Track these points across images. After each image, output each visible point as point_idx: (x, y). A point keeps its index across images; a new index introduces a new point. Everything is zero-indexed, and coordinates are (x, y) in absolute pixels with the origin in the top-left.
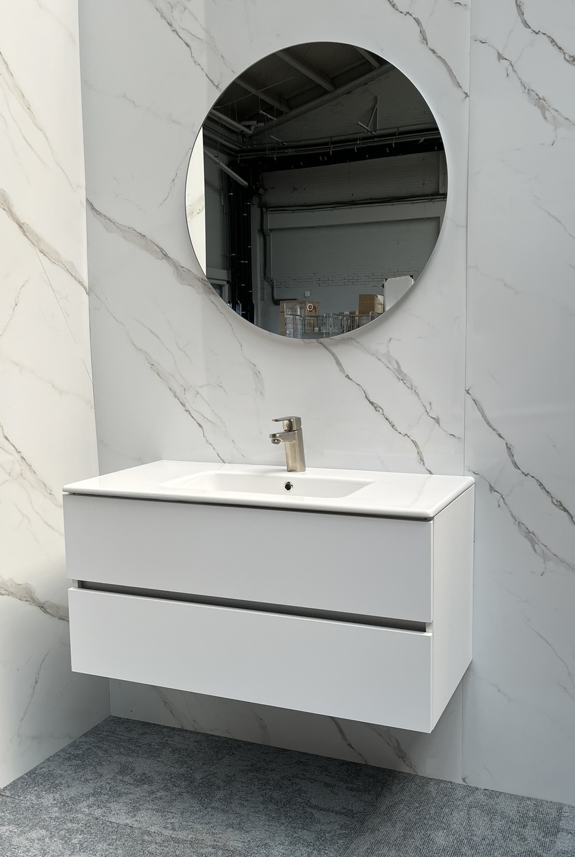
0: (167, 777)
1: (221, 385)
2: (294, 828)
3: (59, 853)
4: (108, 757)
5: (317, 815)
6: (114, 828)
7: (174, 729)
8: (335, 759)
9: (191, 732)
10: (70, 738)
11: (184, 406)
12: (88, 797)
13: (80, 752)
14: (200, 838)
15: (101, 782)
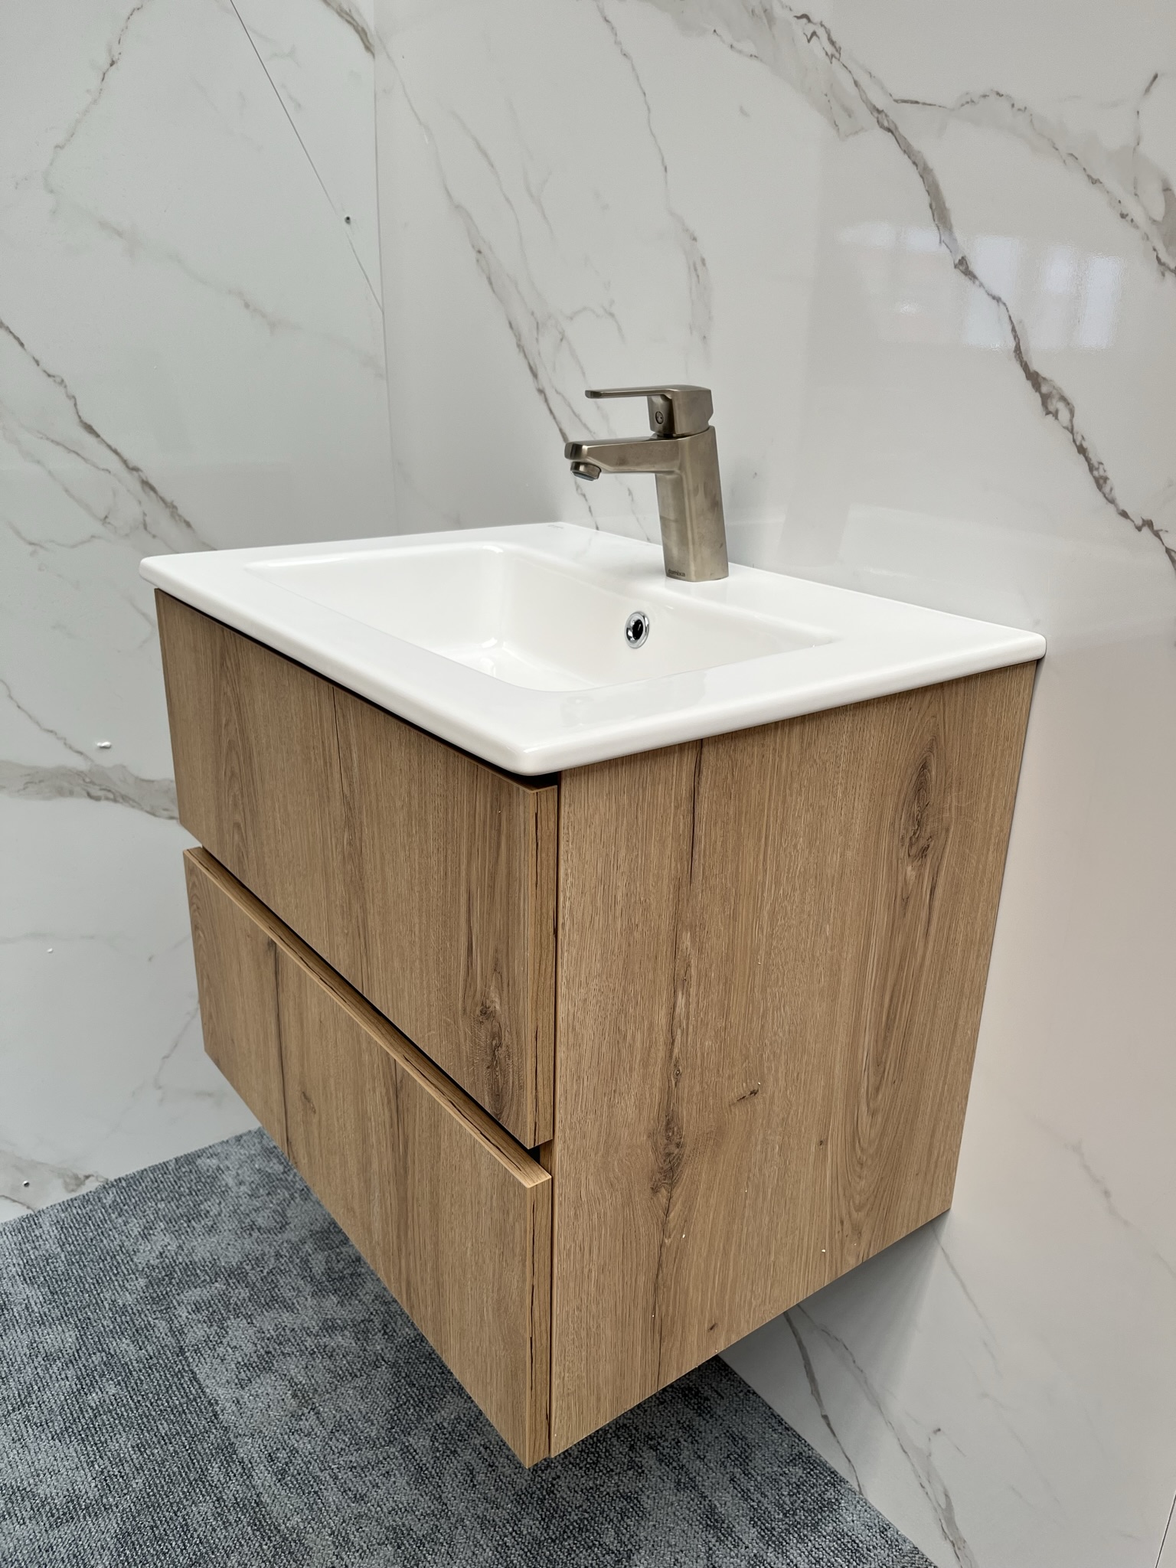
11: (535, 376)
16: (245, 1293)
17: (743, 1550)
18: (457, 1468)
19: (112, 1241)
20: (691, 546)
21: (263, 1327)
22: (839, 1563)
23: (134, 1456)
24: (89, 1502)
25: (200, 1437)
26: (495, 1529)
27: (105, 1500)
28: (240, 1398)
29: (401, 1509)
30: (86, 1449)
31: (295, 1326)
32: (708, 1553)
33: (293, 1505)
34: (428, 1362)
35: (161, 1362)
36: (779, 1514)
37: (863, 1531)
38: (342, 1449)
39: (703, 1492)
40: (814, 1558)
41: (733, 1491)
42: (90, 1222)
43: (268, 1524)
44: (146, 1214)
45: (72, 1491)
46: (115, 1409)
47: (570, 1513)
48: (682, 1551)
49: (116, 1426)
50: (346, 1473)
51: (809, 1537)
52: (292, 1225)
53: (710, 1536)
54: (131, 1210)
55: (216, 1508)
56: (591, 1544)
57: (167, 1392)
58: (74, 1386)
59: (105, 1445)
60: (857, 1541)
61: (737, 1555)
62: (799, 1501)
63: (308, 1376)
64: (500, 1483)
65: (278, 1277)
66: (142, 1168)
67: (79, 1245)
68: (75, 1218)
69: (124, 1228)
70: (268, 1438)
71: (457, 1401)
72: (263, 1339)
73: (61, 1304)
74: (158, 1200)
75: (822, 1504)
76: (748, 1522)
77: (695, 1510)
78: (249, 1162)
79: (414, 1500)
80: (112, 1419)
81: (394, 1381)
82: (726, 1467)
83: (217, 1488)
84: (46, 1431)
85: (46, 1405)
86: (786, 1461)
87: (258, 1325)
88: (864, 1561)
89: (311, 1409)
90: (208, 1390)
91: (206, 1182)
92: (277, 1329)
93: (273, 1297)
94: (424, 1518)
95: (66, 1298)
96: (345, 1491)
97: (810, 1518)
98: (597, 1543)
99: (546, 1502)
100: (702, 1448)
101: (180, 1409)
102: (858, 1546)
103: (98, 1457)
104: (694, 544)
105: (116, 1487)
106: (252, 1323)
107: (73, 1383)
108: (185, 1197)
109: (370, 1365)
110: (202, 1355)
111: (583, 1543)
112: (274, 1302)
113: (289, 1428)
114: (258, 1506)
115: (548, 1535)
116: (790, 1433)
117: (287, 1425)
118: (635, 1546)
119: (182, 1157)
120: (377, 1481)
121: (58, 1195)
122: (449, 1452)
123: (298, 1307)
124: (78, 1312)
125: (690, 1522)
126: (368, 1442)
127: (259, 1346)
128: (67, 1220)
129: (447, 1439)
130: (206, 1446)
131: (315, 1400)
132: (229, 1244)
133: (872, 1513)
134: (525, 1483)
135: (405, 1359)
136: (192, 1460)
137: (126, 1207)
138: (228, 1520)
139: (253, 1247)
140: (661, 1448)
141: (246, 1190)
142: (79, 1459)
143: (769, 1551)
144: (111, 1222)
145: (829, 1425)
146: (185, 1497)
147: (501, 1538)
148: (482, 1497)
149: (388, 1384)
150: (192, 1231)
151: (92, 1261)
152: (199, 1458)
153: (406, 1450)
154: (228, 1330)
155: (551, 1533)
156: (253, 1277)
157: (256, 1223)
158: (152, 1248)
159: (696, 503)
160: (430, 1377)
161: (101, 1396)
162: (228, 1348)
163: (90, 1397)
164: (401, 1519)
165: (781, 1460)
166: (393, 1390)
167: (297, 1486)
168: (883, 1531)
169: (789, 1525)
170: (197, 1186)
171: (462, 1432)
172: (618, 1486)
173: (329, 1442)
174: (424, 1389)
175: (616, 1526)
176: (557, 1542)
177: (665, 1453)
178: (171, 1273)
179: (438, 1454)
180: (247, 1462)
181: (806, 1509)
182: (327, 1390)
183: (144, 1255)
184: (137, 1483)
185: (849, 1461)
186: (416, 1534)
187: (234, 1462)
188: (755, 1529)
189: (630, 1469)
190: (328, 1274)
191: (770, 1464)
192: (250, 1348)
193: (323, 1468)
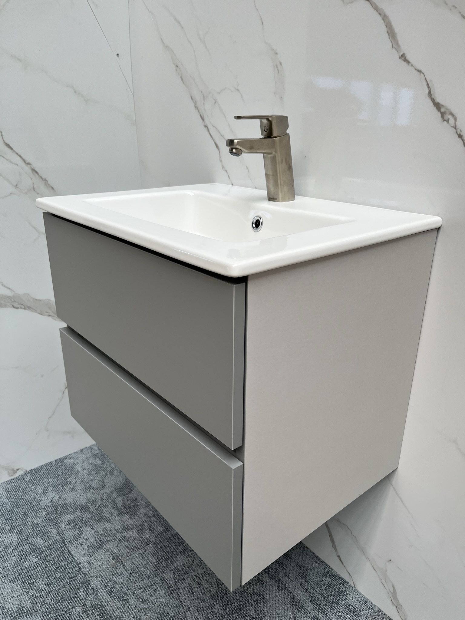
1: (238, 88)
11: (203, 120)
16: (89, 516)
17: (308, 614)
18: (185, 586)
19: (30, 496)
20: (279, 186)
21: (98, 530)
22: (349, 617)
23: (46, 588)
24: (28, 609)
25: (74, 578)
26: (203, 611)
27: (34, 608)
28: (90, 561)
29: (163, 605)
30: (25, 586)
31: (111, 529)
32: (294, 616)
33: (116, 606)
34: (169, 541)
35: (55, 547)
36: (322, 598)
37: (357, 603)
38: (135, 580)
39: (290, 591)
40: (338, 616)
41: (302, 589)
42: (20, 489)
43: (106, 615)
44: (44, 484)
45: (20, 605)
46: (37, 568)
47: (234, 603)
48: (283, 616)
49: (37, 575)
50: (138, 591)
51: (335, 607)
52: (107, 486)
53: (294, 609)
54: (38, 483)
55: (83, 609)
56: (244, 615)
57: (58, 560)
58: (18, 559)
59: (33, 584)
60: (355, 608)
61: (306, 616)
62: (330, 592)
63: (119, 550)
64: (204, 591)
65: (103, 508)
66: (41, 465)
67: (16, 498)
68: (14, 487)
69: (35, 490)
70: (103, 577)
71: (183, 557)
72: (98, 535)
73: (10, 524)
74: (49, 478)
75: (339, 593)
76: (309, 602)
77: (287, 598)
78: (87, 460)
79: (168, 601)
80: (36, 573)
81: (155, 550)
82: (298, 579)
83: (83, 600)
84: (7, 579)
85: (6, 568)
86: (322, 575)
87: (96, 529)
88: (359, 616)
89: (121, 564)
90: (76, 558)
91: (69, 469)
92: (104, 530)
93: (101, 517)
94: (173, 608)
95: (12, 522)
96: (138, 598)
97: (335, 599)
98: (247, 615)
99: (224, 598)
100: (287, 572)
101: (65, 567)
102: (356, 610)
103: (30, 589)
104: (281, 185)
105: (39, 602)
106: (93, 528)
107: (17, 558)
108: (60, 476)
109: (145, 544)
110: (72, 543)
111: (241, 615)
112: (102, 519)
113: (112, 573)
114: (101, 607)
115: (226, 612)
116: (323, 563)
117: (111, 571)
118: (263, 615)
119: (58, 459)
120: (151, 594)
121: (6, 477)
122: (181, 579)
123: (112, 520)
124: (18, 527)
125: (285, 603)
126: (146, 577)
127: (97, 538)
128: (10, 488)
129: (180, 573)
130: (77, 582)
131: (122, 560)
132: (81, 495)
133: (360, 595)
134: (214, 591)
135: (159, 540)
136: (71, 589)
137: (35, 481)
138: (89, 614)
139: (91, 496)
140: (270, 573)
141: (86, 472)
142: (22, 591)
143: (319, 614)
144: (29, 488)
145: (340, 560)
146: (69, 605)
147: (206, 615)
148: (197, 598)
149: (153, 551)
150: (64, 491)
151: (22, 505)
152: (74, 587)
153: (163, 580)
154: (83, 532)
155: (227, 612)
156: (92, 509)
157: (92, 486)
158: (48, 498)
159: (281, 167)
160: (171, 547)
161: (30, 563)
162: (83, 540)
163: (25, 564)
164: (163, 609)
165: (321, 575)
166: (155, 554)
167: (117, 597)
168: (366, 602)
169: (327, 603)
170: (65, 471)
171: (186, 570)
172: (254, 590)
173: (130, 578)
174: (168, 553)
175: (254, 607)
176: (230, 615)
177: (272, 575)
178: (56, 509)
179: (177, 580)
180: (95, 588)
181: (333, 595)
182: (127, 555)
183: (44, 501)
184: (48, 600)
185: (350, 574)
186: (170, 615)
187: (89, 588)
188: (312, 605)
189: (258, 583)
190: (124, 506)
191: (316, 577)
192: (93, 539)
193: (128, 589)
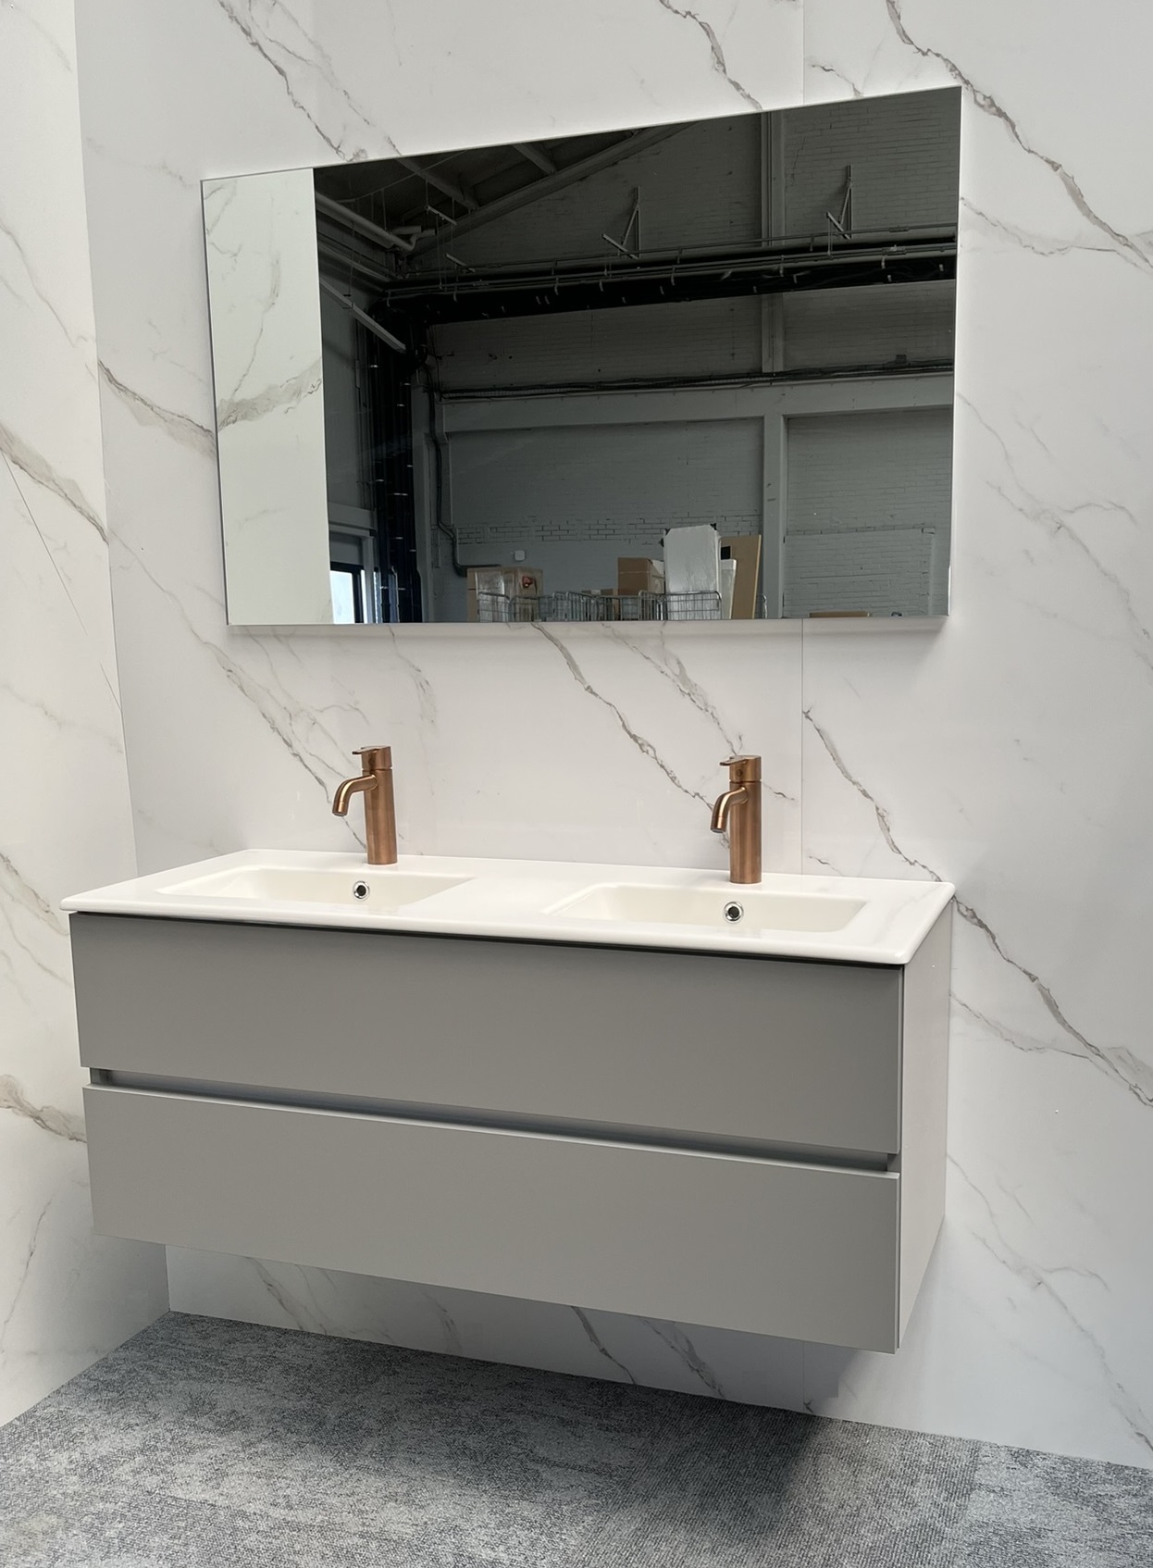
0: (275, 1416)
1: (358, 707)
2: (506, 1498)
3: (82, 1555)
4: (166, 1384)
5: (546, 1474)
6: (181, 1509)
7: (285, 1332)
8: (578, 1377)
9: (318, 1336)
10: (97, 1352)
11: (290, 746)
12: (132, 1455)
13: (116, 1377)
14: (337, 1520)
15: (156, 1428)
18: (400, 1462)
21: (199, 1461)
25: (213, 1517)
26: (446, 1472)
28: (221, 1492)
29: (382, 1488)
33: (311, 1514)
37: (646, 1396)
38: (317, 1483)
43: (303, 1526)
46: (134, 1532)
123: (214, 1445)
126: (332, 1475)
127: (207, 1470)
130: (222, 1518)
131: (276, 1474)
132: (122, 1439)
138: (275, 1536)
139: (143, 1434)
142: (136, 1559)
147: (453, 1473)
149: (319, 1450)
150: (81, 1444)
